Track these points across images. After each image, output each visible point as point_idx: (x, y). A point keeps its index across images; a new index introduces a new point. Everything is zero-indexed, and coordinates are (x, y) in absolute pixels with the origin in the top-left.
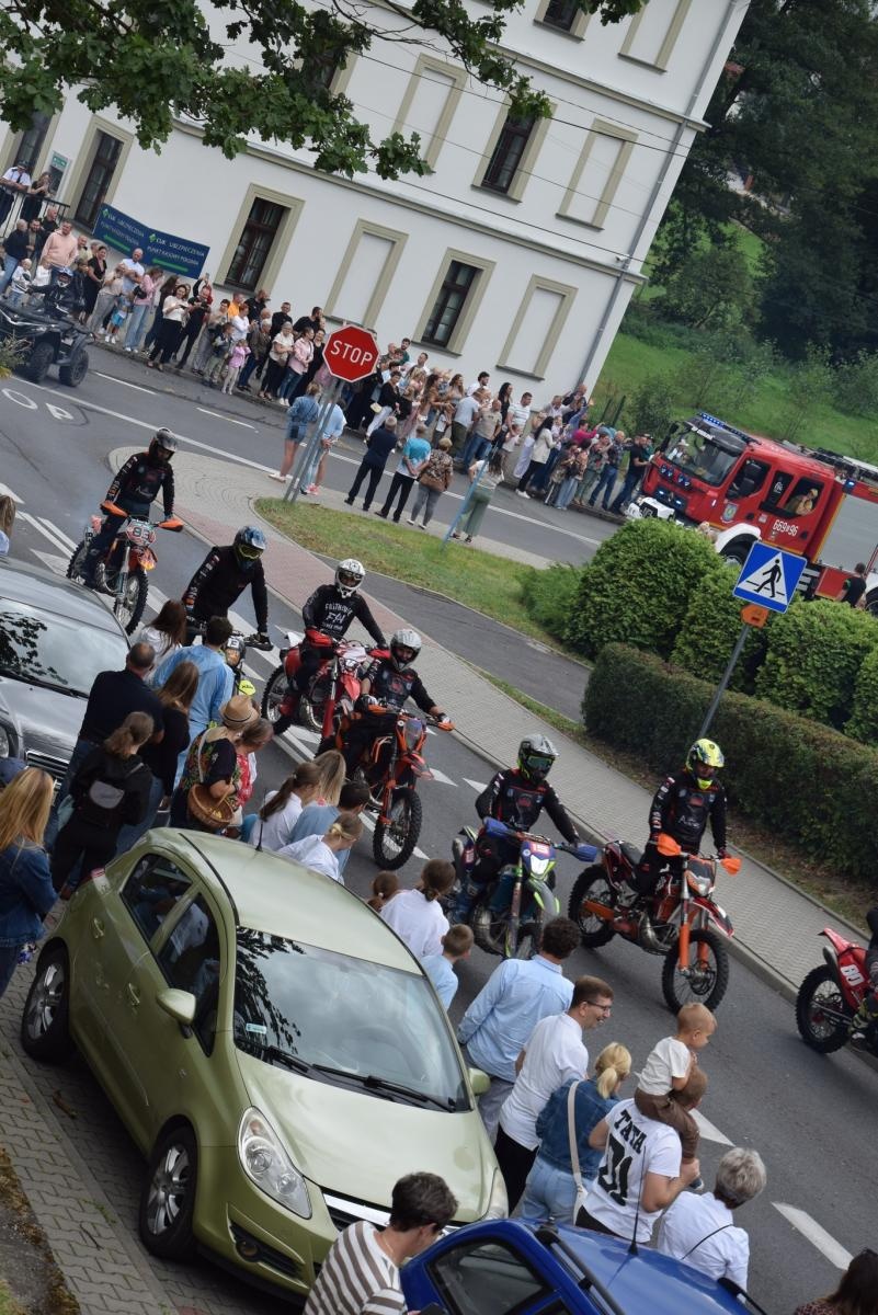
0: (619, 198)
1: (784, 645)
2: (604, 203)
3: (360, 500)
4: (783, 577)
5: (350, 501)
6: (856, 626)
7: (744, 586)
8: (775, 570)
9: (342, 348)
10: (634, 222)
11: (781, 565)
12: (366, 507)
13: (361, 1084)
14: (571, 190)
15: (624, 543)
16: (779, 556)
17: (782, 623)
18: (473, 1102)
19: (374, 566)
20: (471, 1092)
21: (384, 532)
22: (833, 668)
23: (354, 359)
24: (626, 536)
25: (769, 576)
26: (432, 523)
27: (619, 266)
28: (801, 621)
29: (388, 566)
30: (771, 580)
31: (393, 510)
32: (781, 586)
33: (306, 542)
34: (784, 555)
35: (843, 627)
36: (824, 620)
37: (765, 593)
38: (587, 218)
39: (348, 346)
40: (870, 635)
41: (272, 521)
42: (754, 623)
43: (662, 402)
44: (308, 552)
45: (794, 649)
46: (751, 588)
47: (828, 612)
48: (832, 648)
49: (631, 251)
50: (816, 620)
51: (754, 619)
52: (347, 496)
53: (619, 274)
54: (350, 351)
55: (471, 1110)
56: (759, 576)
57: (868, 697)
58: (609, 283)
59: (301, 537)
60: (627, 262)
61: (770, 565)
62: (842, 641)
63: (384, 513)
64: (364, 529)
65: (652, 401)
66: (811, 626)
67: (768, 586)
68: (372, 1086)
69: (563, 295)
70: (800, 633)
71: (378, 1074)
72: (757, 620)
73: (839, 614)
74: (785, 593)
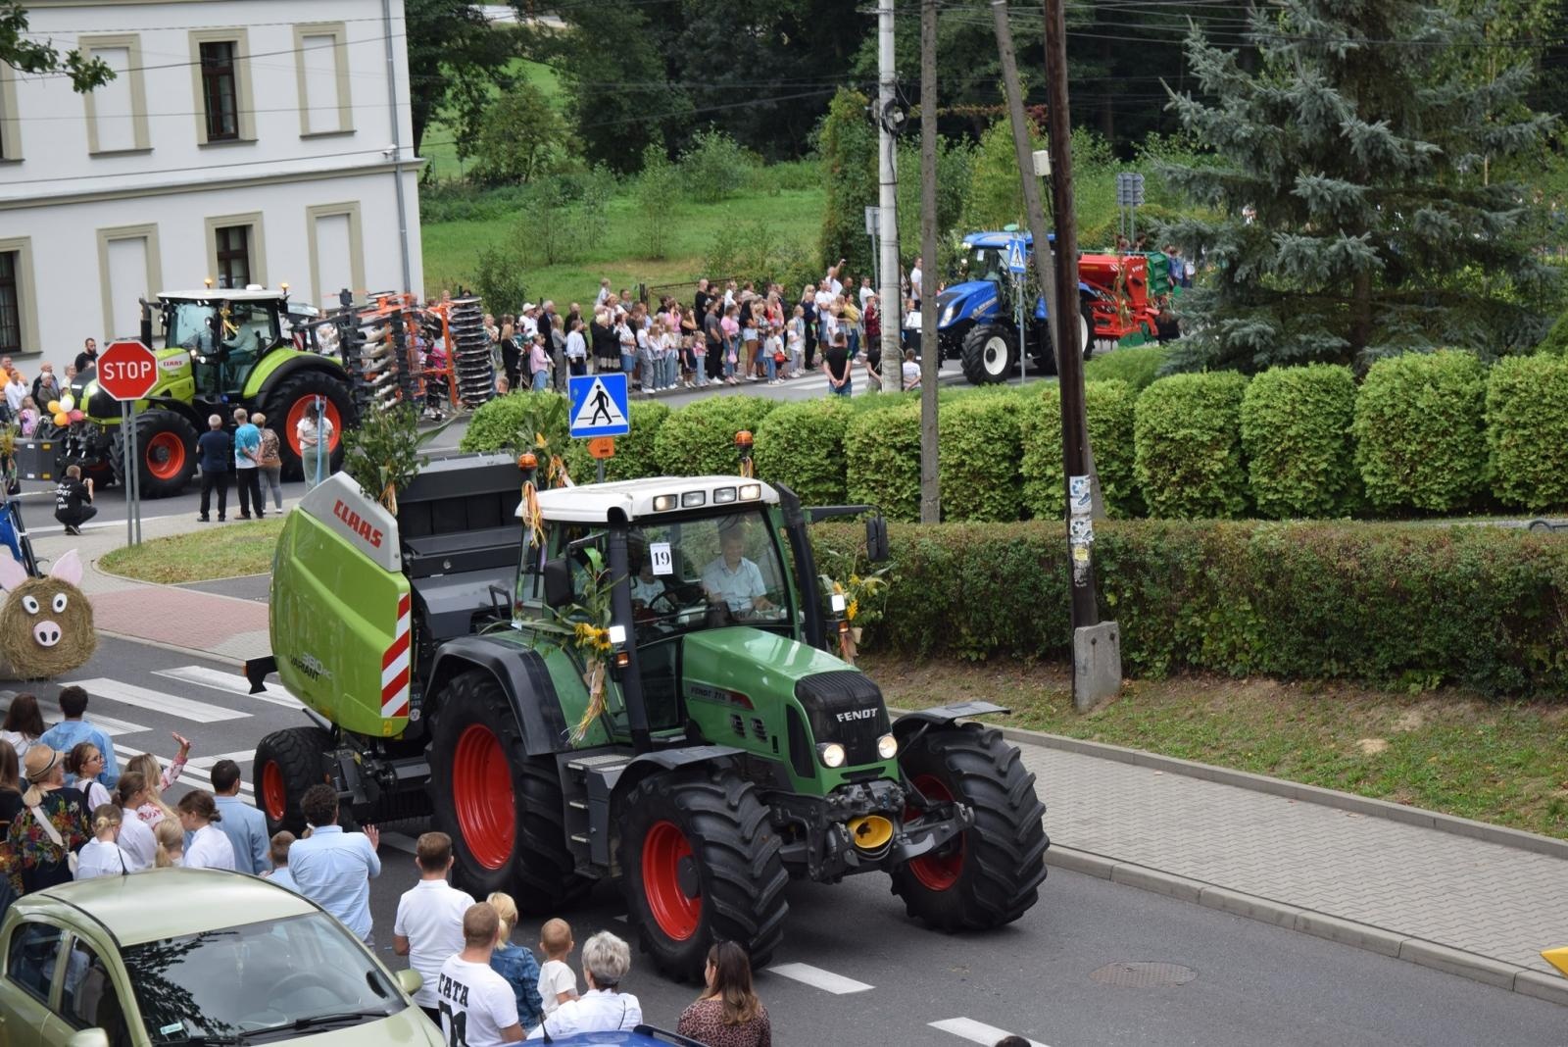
0: (357, 97)
1: (675, 461)
2: (345, 107)
3: (214, 513)
4: (611, 400)
5: (205, 517)
6: (733, 413)
7: (578, 424)
8: (600, 396)
9: (116, 369)
10: (385, 112)
11: (603, 389)
12: (222, 517)
13: (293, 1031)
14: (304, 109)
15: (479, 434)
16: (598, 382)
17: (662, 442)
18: (408, 999)
19: (247, 570)
20: (402, 991)
21: (251, 532)
22: (729, 464)
23: (133, 373)
24: (478, 427)
25: (597, 404)
26: (284, 502)
27: (390, 158)
28: (678, 432)
29: (259, 563)
30: (602, 407)
31: (251, 508)
32: (612, 408)
33: (166, 577)
34: (602, 379)
35: (721, 419)
36: (700, 421)
37: (602, 422)
38: (335, 127)
39: (121, 365)
40: (750, 415)
41: (122, 573)
42: (604, 455)
43: (503, 275)
44: (169, 586)
45: (684, 463)
46: (586, 424)
47: (704, 412)
48: (719, 444)
49: (396, 140)
50: (690, 424)
51: (602, 451)
52: (199, 515)
53: (393, 168)
54: (125, 368)
55: (406, 1006)
56: (588, 409)
57: (774, 475)
58: (387, 183)
59: (159, 574)
60: (396, 151)
61: (593, 393)
62: (725, 433)
63: (246, 513)
64: (228, 538)
65: (494, 278)
66: (691, 433)
67: (601, 413)
68: (303, 1027)
69: (346, 213)
70: (684, 444)
71: (302, 1016)
72: (607, 451)
73: (713, 409)
74: (618, 412)
